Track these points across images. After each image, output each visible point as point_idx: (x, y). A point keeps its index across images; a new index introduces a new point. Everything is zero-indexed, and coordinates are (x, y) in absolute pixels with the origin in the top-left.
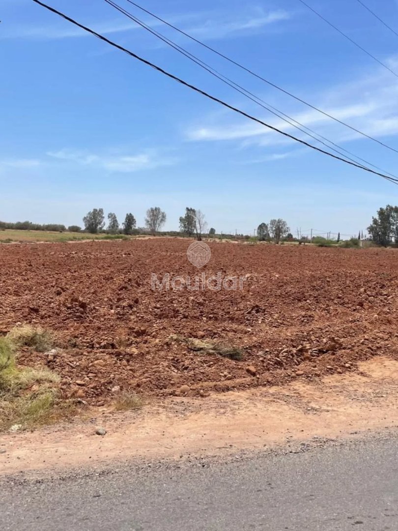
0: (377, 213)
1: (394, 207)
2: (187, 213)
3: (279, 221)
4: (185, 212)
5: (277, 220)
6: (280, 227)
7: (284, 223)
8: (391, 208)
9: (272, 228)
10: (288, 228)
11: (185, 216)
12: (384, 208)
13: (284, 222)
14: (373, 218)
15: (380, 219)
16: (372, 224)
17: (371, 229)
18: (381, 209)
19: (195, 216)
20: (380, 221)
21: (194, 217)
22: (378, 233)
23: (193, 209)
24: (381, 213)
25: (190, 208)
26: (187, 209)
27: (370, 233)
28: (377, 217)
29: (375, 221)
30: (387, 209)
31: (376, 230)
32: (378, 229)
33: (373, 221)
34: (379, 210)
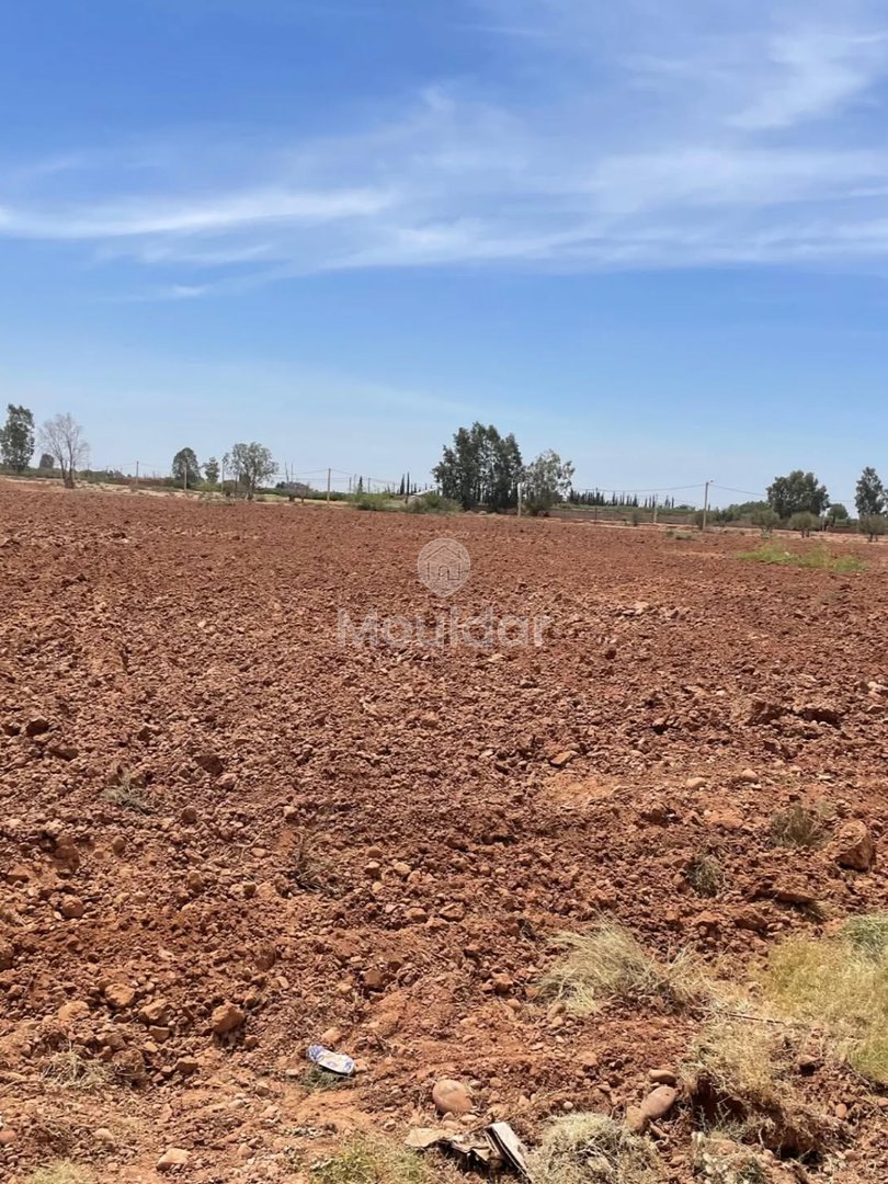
0: (453, 438)
1: (487, 428)
2: (11, 419)
3: (254, 449)
4: (7, 416)
5: (249, 446)
6: (256, 460)
7: (265, 455)
8: (482, 431)
9: (237, 463)
10: (273, 464)
11: (5, 425)
12: (469, 428)
13: (264, 450)
14: (445, 449)
15: (458, 451)
16: (443, 461)
17: (441, 473)
18: (461, 429)
19: (33, 427)
20: (458, 456)
21: (29, 427)
22: (454, 481)
23: (25, 408)
24: (462, 439)
25: (17, 407)
26: (11, 407)
27: (438, 481)
28: (452, 446)
29: (449, 456)
30: (474, 432)
31: (451, 474)
32: (454, 472)
33: (445, 455)
34: (457, 433)
